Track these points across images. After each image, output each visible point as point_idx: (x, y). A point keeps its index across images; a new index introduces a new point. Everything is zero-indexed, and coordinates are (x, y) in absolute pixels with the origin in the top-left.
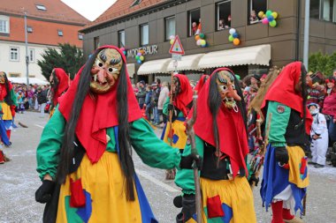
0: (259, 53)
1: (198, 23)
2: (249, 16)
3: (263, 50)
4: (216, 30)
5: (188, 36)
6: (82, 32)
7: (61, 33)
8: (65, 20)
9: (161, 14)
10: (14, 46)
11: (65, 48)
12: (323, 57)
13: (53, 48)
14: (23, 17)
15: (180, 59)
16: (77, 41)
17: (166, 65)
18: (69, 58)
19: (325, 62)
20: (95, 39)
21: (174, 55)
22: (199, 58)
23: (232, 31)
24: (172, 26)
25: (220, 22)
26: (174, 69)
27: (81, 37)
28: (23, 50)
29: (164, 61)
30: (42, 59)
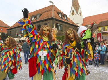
7: (2, 29)
8: (3, 26)
20: (10, 31)
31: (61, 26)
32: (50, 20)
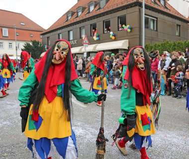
0: (123, 44)
1: (95, 30)
2: (118, 27)
3: (125, 42)
4: (104, 33)
5: (91, 36)
6: (42, 34)
7: (32, 36)
8: (34, 29)
9: (78, 26)
10: (11, 42)
11: (34, 42)
12: (151, 45)
13: (28, 42)
14: (14, 28)
15: (87, 46)
16: (39, 39)
17: (81, 49)
18: (36, 47)
19: (152, 47)
20: (48, 38)
21: (84, 45)
22: (96, 46)
23: (111, 33)
24: (83, 31)
25: (105, 29)
26: (84, 51)
27: (41, 37)
28: (14, 44)
29: (80, 47)
30: (23, 48)
31: (154, 20)
32: (131, 7)
